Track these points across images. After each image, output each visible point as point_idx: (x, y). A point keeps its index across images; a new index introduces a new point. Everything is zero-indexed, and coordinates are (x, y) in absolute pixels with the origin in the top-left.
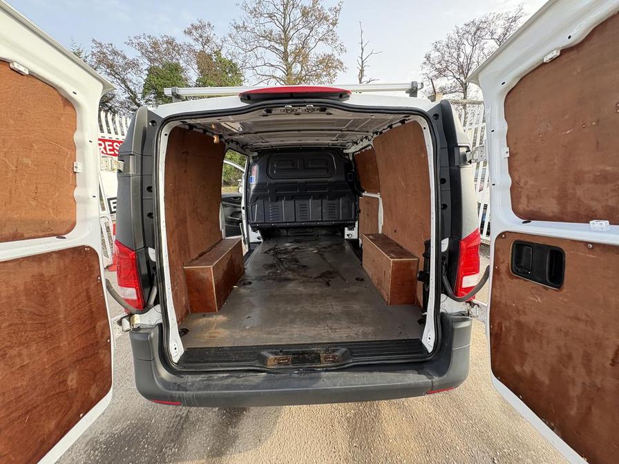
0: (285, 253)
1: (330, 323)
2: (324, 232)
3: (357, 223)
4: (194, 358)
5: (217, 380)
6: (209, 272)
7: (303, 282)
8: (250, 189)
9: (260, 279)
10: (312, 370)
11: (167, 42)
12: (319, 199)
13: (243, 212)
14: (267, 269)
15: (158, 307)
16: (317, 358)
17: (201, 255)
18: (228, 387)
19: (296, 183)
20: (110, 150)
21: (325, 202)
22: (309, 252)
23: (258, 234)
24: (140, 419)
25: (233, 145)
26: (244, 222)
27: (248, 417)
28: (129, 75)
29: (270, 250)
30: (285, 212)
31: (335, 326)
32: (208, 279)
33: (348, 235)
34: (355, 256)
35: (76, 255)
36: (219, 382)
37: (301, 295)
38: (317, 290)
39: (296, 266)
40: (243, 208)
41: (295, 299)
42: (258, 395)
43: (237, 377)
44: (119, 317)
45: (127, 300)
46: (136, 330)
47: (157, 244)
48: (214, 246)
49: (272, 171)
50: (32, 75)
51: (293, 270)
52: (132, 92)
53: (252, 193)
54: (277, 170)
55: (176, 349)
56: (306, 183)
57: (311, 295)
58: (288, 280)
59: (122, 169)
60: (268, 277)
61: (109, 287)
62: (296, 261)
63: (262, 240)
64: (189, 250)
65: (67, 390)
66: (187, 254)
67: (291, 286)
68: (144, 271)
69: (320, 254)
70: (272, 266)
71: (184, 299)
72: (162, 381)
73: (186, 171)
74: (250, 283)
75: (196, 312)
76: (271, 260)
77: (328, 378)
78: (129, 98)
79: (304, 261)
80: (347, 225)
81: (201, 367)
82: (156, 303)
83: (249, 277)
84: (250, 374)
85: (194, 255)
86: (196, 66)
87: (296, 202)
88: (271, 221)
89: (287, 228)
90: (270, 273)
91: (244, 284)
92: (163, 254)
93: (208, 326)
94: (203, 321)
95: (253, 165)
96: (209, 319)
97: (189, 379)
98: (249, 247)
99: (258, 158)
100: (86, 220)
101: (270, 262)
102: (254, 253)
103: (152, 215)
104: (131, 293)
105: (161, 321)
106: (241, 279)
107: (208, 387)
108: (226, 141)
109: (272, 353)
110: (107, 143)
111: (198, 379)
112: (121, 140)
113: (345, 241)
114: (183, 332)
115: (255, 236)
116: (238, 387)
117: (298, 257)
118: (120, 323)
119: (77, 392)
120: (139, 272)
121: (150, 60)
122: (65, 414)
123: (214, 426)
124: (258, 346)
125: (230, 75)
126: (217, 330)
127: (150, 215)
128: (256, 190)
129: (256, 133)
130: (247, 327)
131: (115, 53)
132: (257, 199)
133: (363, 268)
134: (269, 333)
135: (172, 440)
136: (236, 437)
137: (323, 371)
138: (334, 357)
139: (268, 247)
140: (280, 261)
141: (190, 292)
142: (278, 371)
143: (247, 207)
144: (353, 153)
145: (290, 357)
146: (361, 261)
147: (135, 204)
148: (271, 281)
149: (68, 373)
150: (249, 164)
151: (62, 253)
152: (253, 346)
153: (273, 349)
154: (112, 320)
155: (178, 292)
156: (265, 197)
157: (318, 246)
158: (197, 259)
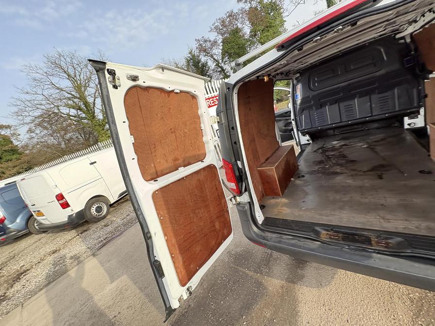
0: (332, 151)
1: (382, 213)
2: (376, 125)
3: (422, 111)
4: (270, 223)
5: (285, 239)
6: (273, 171)
7: (352, 176)
8: (296, 104)
9: (311, 173)
10: (364, 250)
11: (229, 16)
12: (366, 95)
13: (293, 123)
14: (317, 165)
15: (247, 193)
16: (368, 241)
17: (267, 160)
18: (293, 245)
19: (339, 88)
20: (213, 103)
21: (375, 97)
22: (358, 147)
23: (308, 137)
24: (247, 248)
25: (279, 77)
26: (295, 130)
27: (311, 267)
28: (214, 51)
29: (319, 149)
30: (331, 115)
31: (388, 217)
32: (272, 175)
33: (409, 125)
34: (419, 146)
35: (209, 169)
36: (287, 241)
37: (349, 186)
38: (367, 182)
39: (344, 161)
40: (293, 120)
41: (344, 190)
42: (315, 255)
43: (299, 240)
44: (230, 197)
45: (232, 189)
46: (239, 204)
47: (241, 159)
48: (275, 152)
49: (314, 85)
50: (181, 92)
51: (341, 165)
52: (216, 61)
53: (298, 107)
54: (318, 82)
55: (260, 217)
56: (349, 85)
57: (361, 187)
58: (336, 174)
59: (219, 121)
60: (318, 172)
61: (223, 183)
62: (344, 156)
63: (311, 142)
64: (259, 157)
65: (216, 230)
66: (258, 160)
67: (339, 179)
68: (237, 174)
69: (371, 148)
70: (321, 162)
71: (260, 187)
72: (254, 232)
73: (250, 109)
74: (303, 176)
75: (269, 195)
76: (319, 157)
77: (380, 259)
78: (216, 65)
79: (351, 157)
80: (408, 115)
81: (275, 230)
82: (246, 190)
83: (303, 171)
84: (308, 241)
85: (263, 160)
86: (248, 22)
87: (341, 104)
88: (318, 125)
89: (334, 129)
90: (319, 168)
91: (299, 177)
92: (245, 163)
93: (276, 205)
94: (273, 201)
95: (297, 85)
96: (277, 200)
97: (269, 235)
98: (301, 148)
99: (300, 78)
100: (209, 152)
101: (319, 159)
102: (305, 152)
103: (236, 143)
104: (233, 185)
105: (249, 201)
106: (296, 174)
107: (279, 242)
108: (273, 77)
109: (325, 230)
110: (211, 100)
111: (274, 236)
112: (216, 95)
113: (406, 132)
114: (262, 207)
115: (304, 140)
116: (300, 247)
117: (345, 153)
118: (231, 200)
119: (219, 231)
120: (235, 174)
121: (222, 35)
122: (217, 240)
123: (288, 265)
124: (312, 223)
125: (272, 14)
126: (282, 208)
127: (235, 143)
128: (301, 103)
129: (295, 61)
130: (303, 209)
131: (206, 41)
132: (303, 111)
133: (431, 159)
134: (321, 215)
135: (265, 265)
136: (303, 277)
137: (374, 252)
138: (387, 243)
139: (316, 147)
140: (328, 157)
141: (263, 183)
142: (330, 243)
143: (296, 119)
144: (411, 34)
145: (341, 235)
146: (429, 151)
147: (228, 138)
148: (320, 175)
149: (215, 222)
150: (293, 85)
151: (204, 169)
152: (308, 222)
153: (325, 227)
154: (227, 199)
155: (257, 184)
156: (310, 108)
157: (367, 141)
158: (265, 162)
